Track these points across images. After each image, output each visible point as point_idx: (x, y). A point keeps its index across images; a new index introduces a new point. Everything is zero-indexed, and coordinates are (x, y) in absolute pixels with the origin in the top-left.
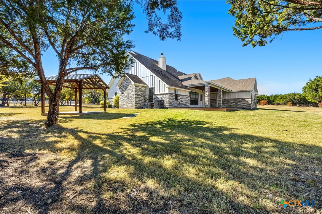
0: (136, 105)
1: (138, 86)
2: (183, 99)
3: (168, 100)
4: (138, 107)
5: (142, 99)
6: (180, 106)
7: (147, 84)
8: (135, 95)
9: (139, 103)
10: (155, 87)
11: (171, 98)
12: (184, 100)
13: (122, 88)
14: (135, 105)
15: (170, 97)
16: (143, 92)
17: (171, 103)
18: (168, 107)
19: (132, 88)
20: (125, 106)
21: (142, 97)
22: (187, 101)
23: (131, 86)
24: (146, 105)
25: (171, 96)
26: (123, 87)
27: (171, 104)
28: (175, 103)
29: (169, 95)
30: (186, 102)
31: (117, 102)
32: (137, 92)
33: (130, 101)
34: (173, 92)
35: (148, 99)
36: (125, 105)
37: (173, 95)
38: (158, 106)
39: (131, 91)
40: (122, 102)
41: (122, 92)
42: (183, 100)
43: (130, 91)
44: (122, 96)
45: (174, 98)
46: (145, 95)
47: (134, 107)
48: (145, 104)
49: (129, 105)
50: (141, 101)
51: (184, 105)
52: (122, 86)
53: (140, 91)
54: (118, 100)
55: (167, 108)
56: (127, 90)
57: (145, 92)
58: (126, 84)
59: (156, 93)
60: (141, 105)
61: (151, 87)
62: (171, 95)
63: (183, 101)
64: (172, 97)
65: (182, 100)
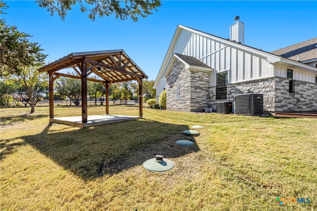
0: (193, 105)
1: (197, 72)
2: (305, 91)
3: (273, 93)
4: (196, 108)
5: (204, 95)
6: (299, 108)
7: (213, 67)
8: (191, 87)
9: (199, 102)
10: (230, 70)
11: (280, 89)
12: (307, 93)
13: (171, 79)
14: (191, 106)
15: (277, 87)
16: (205, 83)
17: (280, 101)
18: (273, 110)
19: (185, 77)
20: (175, 107)
21: (204, 92)
22: (313, 96)
23: (184, 73)
24: (211, 105)
25: (280, 84)
26: (172, 77)
27: (280, 104)
28: (291, 101)
29: (277, 82)
30: (311, 98)
31: (164, 100)
32: (194, 82)
33: (182, 98)
34: (284, 75)
35: (215, 94)
36: (174, 104)
37: (286, 83)
38: (246, 108)
39: (185, 82)
40: (171, 100)
41: (171, 85)
42: (305, 94)
43: (182, 82)
44: (170, 91)
45: (286, 90)
46: (209, 88)
47: (190, 108)
48: (209, 103)
49: (181, 106)
50: (201, 99)
51: (307, 105)
52: (170, 75)
53: (200, 80)
54: (166, 98)
55: (268, 115)
56: (177, 81)
57: (209, 82)
58: (176, 71)
59: (234, 81)
60: (202, 105)
61: (223, 70)
62: (280, 82)
63: (305, 97)
64: (282, 86)
65: (302, 94)
